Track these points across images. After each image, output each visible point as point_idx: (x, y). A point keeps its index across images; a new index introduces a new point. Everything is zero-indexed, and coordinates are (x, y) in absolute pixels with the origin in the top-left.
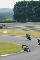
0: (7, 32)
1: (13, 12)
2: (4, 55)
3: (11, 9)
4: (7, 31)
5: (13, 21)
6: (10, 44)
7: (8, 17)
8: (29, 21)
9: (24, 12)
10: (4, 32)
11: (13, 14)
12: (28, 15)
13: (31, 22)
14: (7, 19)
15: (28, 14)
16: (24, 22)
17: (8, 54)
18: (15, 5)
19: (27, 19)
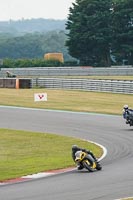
0: (45, 99)
1: (68, 31)
2: (35, 176)
3: (59, 21)
4: (45, 95)
5: (67, 60)
6: (57, 136)
7: (49, 48)
8: (119, 62)
9: (104, 33)
10: (37, 99)
11: (67, 39)
12: (115, 41)
13: (126, 64)
14: (48, 56)
15: (115, 38)
16: (104, 66)
17: (50, 171)
18: (72, 7)
19: (112, 57)
